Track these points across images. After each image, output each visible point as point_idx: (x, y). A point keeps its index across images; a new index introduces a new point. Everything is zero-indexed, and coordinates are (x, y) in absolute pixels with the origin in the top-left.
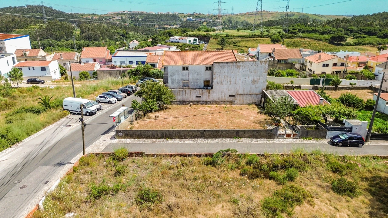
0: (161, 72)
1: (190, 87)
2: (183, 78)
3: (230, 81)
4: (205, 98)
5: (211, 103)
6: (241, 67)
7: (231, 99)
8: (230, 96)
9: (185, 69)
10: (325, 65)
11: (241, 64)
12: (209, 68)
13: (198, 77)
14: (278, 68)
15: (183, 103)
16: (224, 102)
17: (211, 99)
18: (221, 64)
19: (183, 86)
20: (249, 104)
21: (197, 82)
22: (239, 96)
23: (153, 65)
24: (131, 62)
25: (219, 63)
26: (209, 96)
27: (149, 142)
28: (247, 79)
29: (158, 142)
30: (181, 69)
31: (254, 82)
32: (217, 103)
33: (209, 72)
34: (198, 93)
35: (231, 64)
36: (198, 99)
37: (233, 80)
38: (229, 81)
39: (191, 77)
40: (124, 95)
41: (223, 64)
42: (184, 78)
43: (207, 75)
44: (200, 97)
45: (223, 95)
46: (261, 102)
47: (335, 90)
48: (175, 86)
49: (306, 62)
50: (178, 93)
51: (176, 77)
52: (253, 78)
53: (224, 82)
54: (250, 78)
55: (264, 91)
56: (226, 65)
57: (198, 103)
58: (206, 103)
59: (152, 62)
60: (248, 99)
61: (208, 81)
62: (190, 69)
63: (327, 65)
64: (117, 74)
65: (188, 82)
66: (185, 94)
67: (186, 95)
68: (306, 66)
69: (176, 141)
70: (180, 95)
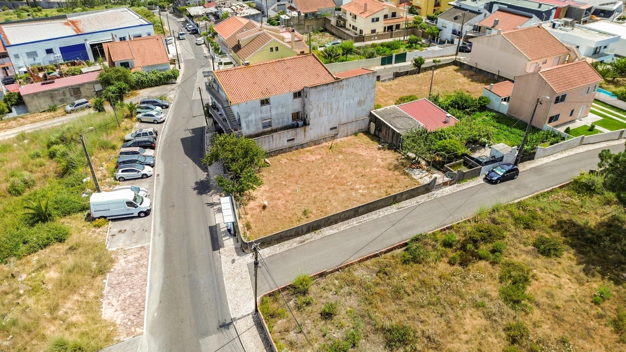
0: (146, 76)
1: (274, 127)
2: (263, 116)
3: (331, 109)
4: (300, 139)
5: (308, 144)
6: (344, 87)
7: (334, 132)
8: (331, 129)
9: (265, 102)
10: (375, 20)
11: (344, 82)
12: (297, 95)
13: (284, 110)
14: (306, 27)
15: (271, 154)
16: (325, 139)
17: (308, 139)
18: (319, 89)
19: (264, 127)
20: (356, 134)
21: (283, 118)
22: (342, 126)
23: (126, 65)
24: (49, 51)
25: (316, 87)
26: (305, 135)
27: (295, 245)
28: (352, 102)
29: (307, 240)
30: (259, 103)
31: (360, 103)
32: (316, 142)
33: (298, 100)
34: (290, 134)
35: (331, 86)
36: (290, 144)
37: (334, 106)
38: (329, 109)
39: (274, 112)
40: (149, 152)
41: (322, 88)
42: (265, 115)
43: (295, 105)
44: (293, 139)
45: (323, 130)
46: (369, 128)
47: (419, 73)
48: (252, 130)
49: (344, 14)
50: (263, 142)
51: (252, 117)
52: (359, 99)
53: (324, 112)
54: (356, 99)
55: (372, 112)
56: (325, 88)
57: (290, 149)
58: (302, 146)
59: (123, 59)
60: (353, 128)
61: (298, 113)
62: (271, 101)
63: (378, 20)
64: (65, 96)
65: (270, 120)
66: (273, 140)
67: (274, 142)
68: (345, 21)
69: (327, 231)
70: (265, 144)
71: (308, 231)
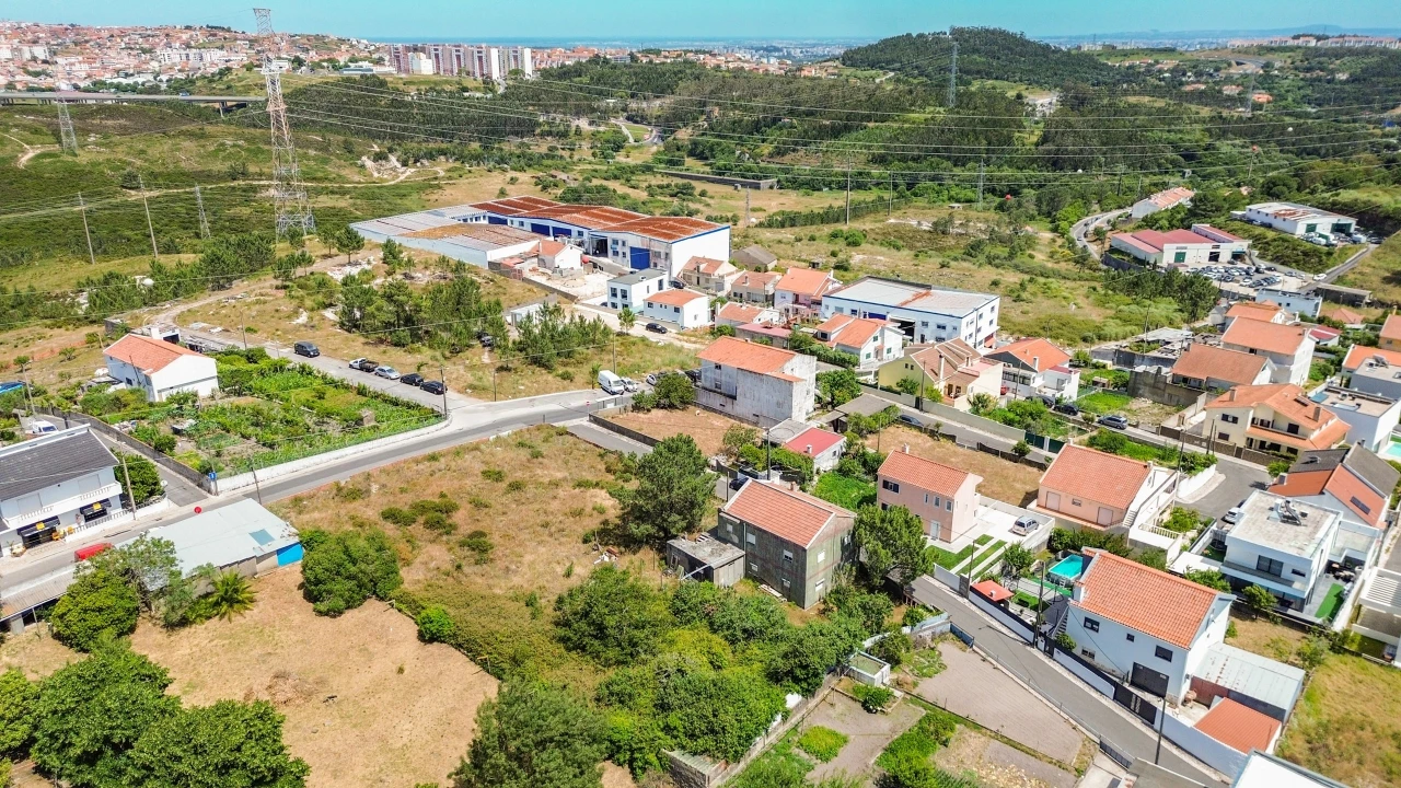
1: (723, 391)
3: (754, 397)
4: (728, 409)
5: (734, 418)
6: (765, 382)
7: (755, 419)
8: (754, 415)
10: (1230, 419)
11: (764, 377)
13: (730, 381)
14: (1166, 395)
15: (706, 408)
16: (747, 421)
17: (732, 412)
18: (744, 372)
19: (715, 386)
21: (729, 388)
22: (762, 418)
24: (855, 312)
26: (732, 408)
28: (771, 399)
30: (714, 366)
31: (779, 404)
32: (740, 420)
34: (721, 400)
35: (754, 375)
36: (720, 408)
37: (757, 395)
39: (723, 378)
41: (746, 372)
42: (717, 377)
44: (722, 405)
45: (747, 412)
48: (708, 385)
51: (709, 374)
52: (777, 399)
53: (748, 395)
54: (775, 399)
56: (749, 374)
57: (721, 412)
58: (729, 416)
62: (723, 368)
63: (1236, 420)
65: (719, 383)
66: (710, 398)
69: (625, 439)
70: (704, 399)
71: (617, 432)
